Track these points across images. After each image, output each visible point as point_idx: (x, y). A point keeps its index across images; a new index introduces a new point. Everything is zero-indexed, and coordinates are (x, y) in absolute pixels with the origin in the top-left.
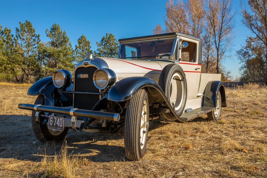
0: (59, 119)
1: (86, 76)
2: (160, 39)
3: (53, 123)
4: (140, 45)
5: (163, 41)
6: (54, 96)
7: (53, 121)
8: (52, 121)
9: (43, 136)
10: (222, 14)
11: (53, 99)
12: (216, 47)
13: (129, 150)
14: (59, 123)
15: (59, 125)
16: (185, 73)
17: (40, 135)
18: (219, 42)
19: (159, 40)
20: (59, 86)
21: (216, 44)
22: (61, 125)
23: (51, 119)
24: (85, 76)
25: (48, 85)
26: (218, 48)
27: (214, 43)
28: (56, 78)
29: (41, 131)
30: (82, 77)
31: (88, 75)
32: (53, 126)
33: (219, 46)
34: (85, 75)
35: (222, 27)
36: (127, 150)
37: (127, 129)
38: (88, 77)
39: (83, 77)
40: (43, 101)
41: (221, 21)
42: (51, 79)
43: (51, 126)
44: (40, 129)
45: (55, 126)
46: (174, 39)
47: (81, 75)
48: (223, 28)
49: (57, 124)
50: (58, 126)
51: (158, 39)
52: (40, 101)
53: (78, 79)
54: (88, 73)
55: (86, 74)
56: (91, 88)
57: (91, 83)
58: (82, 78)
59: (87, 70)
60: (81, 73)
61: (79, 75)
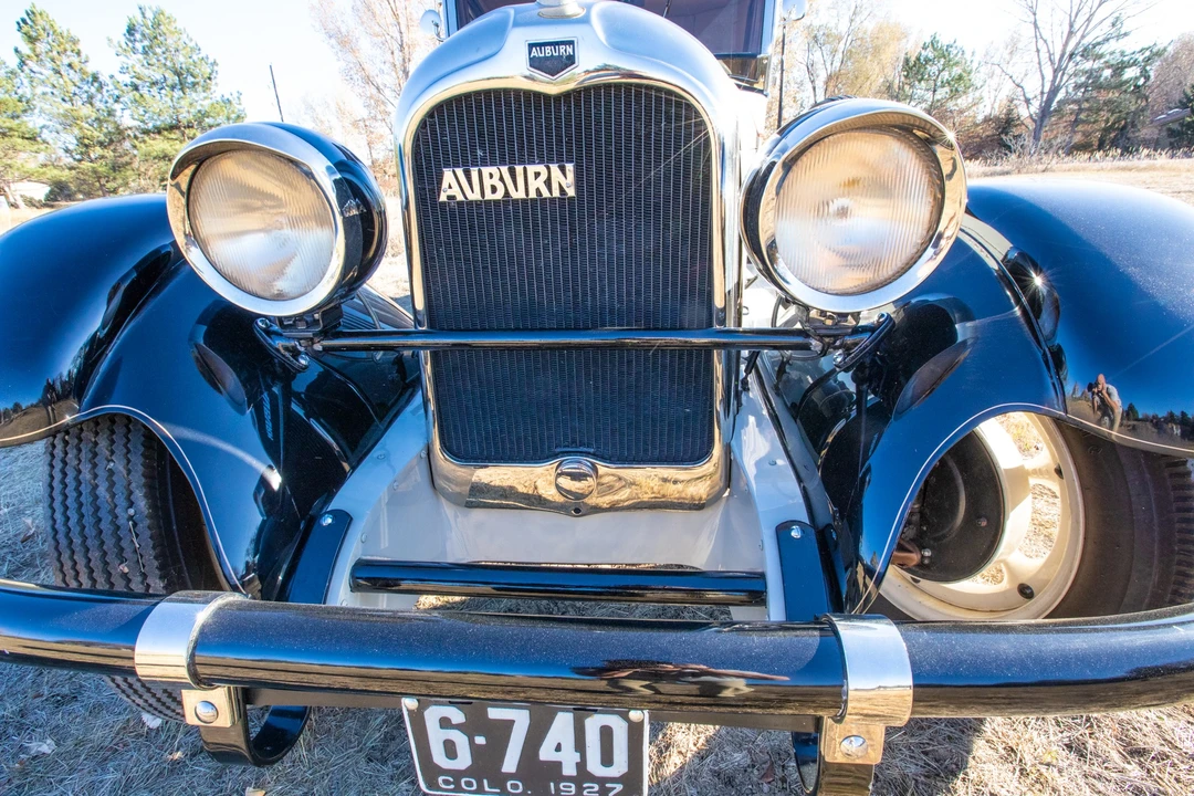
0: (564, 720)
1: (548, 183)
3: (488, 752)
6: (231, 378)
7: (480, 741)
14: (580, 748)
15: (582, 766)
20: (280, 297)
22: (607, 760)
23: (445, 723)
24: (540, 183)
25: (131, 302)
28: (208, 225)
30: (499, 195)
31: (570, 167)
32: (483, 772)
34: (541, 168)
38: (571, 192)
39: (519, 194)
40: (138, 461)
42: (155, 218)
43: (457, 775)
45: (510, 776)
47: (486, 171)
49: (546, 753)
50: (569, 770)
53: (452, 212)
54: (569, 151)
55: (551, 161)
56: (611, 291)
57: (610, 240)
58: (496, 202)
59: (558, 128)
60: (479, 153)
61: (460, 172)
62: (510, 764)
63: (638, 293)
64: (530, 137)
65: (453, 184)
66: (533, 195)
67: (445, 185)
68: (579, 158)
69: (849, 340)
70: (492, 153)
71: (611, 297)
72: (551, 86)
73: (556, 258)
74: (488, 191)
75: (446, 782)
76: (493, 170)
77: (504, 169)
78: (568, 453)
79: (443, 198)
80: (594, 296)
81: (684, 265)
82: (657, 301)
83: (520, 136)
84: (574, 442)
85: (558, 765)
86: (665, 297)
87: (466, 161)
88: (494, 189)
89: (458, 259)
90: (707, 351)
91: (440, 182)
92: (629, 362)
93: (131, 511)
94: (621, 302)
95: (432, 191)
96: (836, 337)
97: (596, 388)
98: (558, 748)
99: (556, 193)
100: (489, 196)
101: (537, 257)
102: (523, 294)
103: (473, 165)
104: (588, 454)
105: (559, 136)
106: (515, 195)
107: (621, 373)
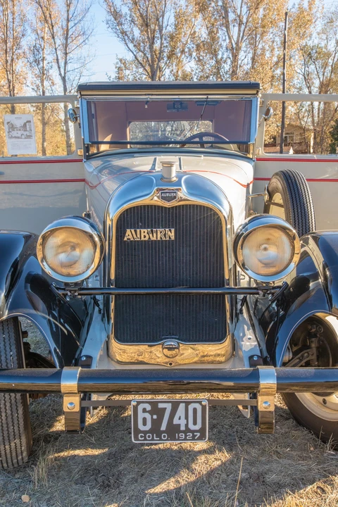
0: (182, 406)
2: (210, 97)
3: (157, 422)
7: (155, 417)
8: (148, 416)
12: (60, 74)
14: (187, 418)
15: (187, 425)
21: (59, 68)
22: (195, 423)
23: (144, 411)
24: (162, 235)
26: (65, 76)
30: (147, 239)
32: (155, 430)
33: (65, 73)
34: (163, 230)
35: (68, 30)
38: (173, 238)
39: (154, 239)
40: (12, 335)
43: (145, 432)
45: (163, 432)
46: (250, 100)
47: (142, 230)
49: (176, 421)
50: (183, 428)
51: (206, 97)
53: (128, 244)
54: (173, 224)
55: (166, 227)
56: (186, 273)
57: (186, 255)
58: (145, 241)
59: (169, 216)
60: (140, 224)
61: (133, 230)
62: (163, 427)
63: (197, 274)
64: (159, 219)
65: (130, 234)
66: (159, 239)
67: (127, 235)
68: (176, 226)
69: (273, 291)
70: (145, 224)
71: (186, 275)
72: (167, 204)
73: (166, 261)
74: (142, 236)
75: (141, 437)
76: (146, 230)
77: (149, 230)
78: (168, 338)
79: (125, 239)
80: (180, 275)
81: (213, 264)
82: (203, 277)
83: (155, 219)
84: (170, 334)
85: (179, 425)
86: (207, 275)
87: (135, 226)
88: (145, 237)
89: (129, 261)
90: (223, 295)
91: (125, 233)
92: (193, 300)
93: (12, 353)
94: (190, 277)
95: (121, 236)
96: (267, 290)
97: (180, 310)
98: (180, 419)
99: (168, 239)
100: (143, 239)
101: (159, 260)
102: (152, 274)
103: (138, 228)
104: (176, 338)
105: (169, 219)
106: (152, 239)
107: (190, 304)
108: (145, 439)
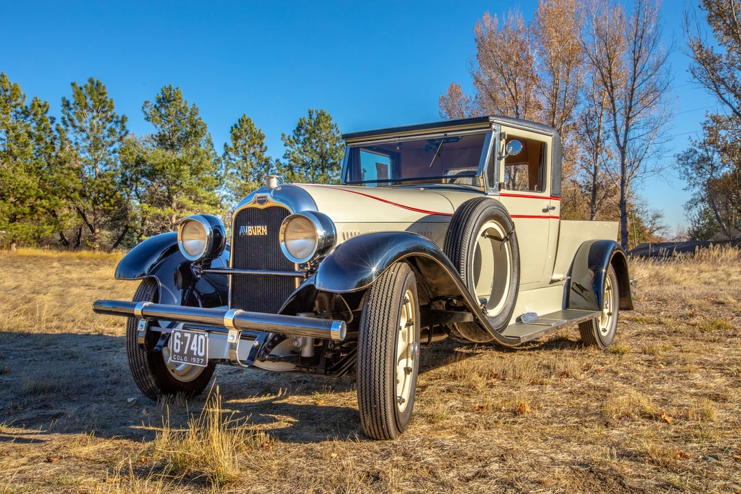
0: (196, 336)
1: (261, 231)
2: (448, 134)
3: (183, 347)
4: (398, 148)
5: (457, 139)
6: (180, 281)
7: (182, 343)
8: (179, 341)
9: (153, 383)
10: (634, 52)
11: (179, 289)
12: (618, 145)
13: (369, 413)
14: (197, 347)
15: (197, 352)
16: (513, 219)
17: (147, 378)
18: (627, 131)
19: (446, 135)
20: (194, 256)
21: (617, 136)
22: (201, 352)
23: (178, 338)
24: (259, 231)
25: (167, 254)
26: (624, 147)
27: (612, 134)
28: (185, 236)
29: (148, 370)
30: (251, 234)
31: (266, 227)
32: (181, 354)
33: (625, 142)
34: (260, 227)
35: (633, 90)
36: (365, 412)
37: (364, 360)
38: (266, 234)
39: (255, 234)
40: (153, 293)
41: (631, 71)
42: (175, 238)
43: (177, 354)
44: (147, 365)
45: (186, 355)
46: (484, 134)
47: (249, 227)
48: (636, 92)
49: (192, 348)
50: (195, 354)
51: (443, 134)
52: (145, 294)
53: (241, 238)
54: (266, 223)
58: (250, 236)
59: (263, 216)
60: (248, 223)
61: (244, 227)
62: (185, 352)
64: (258, 219)
65: (242, 230)
66: (258, 234)
68: (268, 225)
70: (251, 223)
72: (261, 207)
73: (263, 252)
75: (175, 357)
76: (251, 227)
77: (253, 227)
79: (240, 234)
85: (193, 351)
87: (246, 225)
88: (250, 232)
95: (238, 232)
98: (194, 346)
99: (263, 234)
100: (249, 234)
101: (259, 252)
105: (265, 219)
108: (176, 360)
